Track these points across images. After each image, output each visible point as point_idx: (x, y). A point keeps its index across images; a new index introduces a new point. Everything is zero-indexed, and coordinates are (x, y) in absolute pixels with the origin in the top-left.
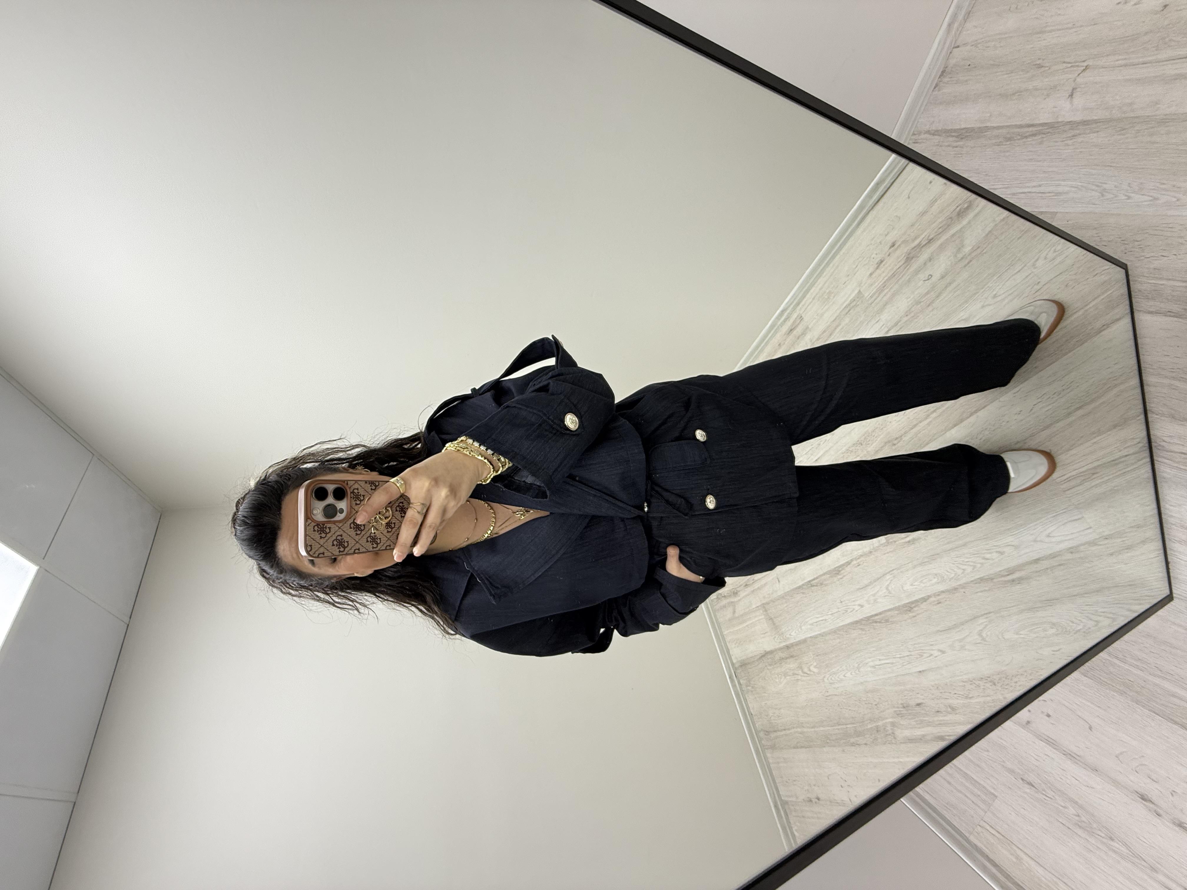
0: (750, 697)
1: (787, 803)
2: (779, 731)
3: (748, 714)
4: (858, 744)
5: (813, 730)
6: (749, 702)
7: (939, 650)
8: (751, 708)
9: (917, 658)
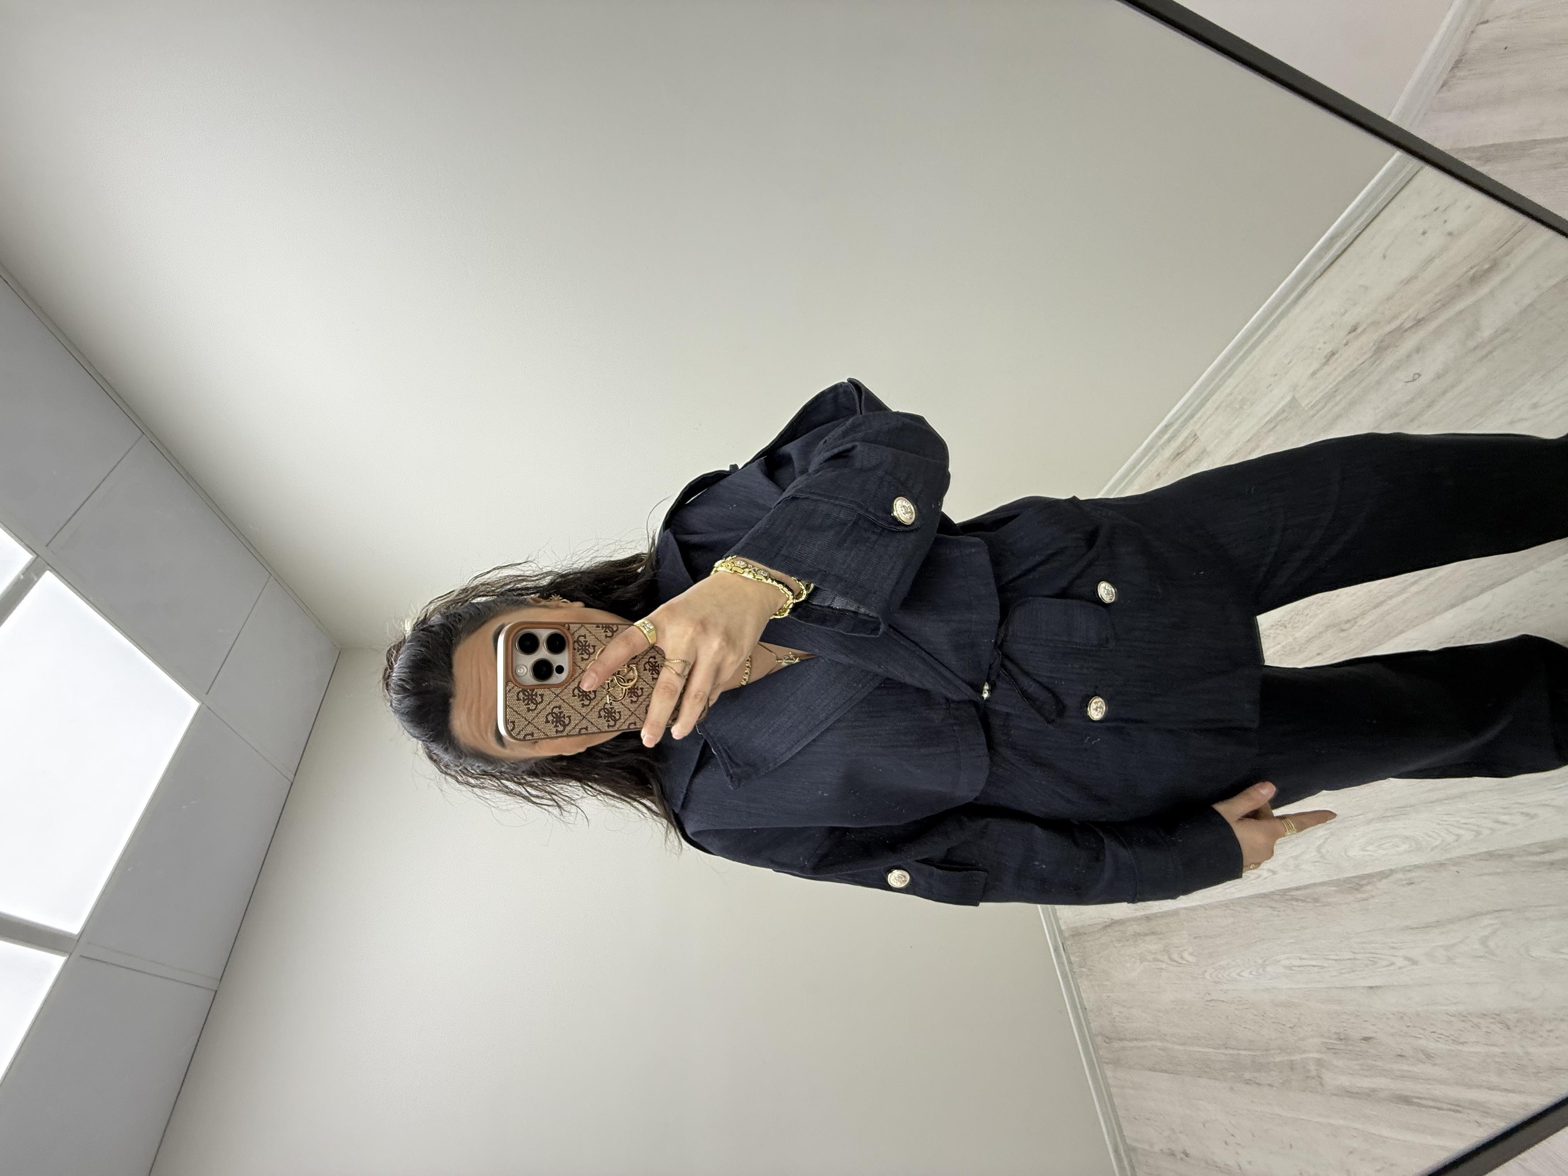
0: (1084, 984)
1: (1134, 1149)
2: (1126, 1039)
3: (1079, 1007)
4: (1256, 1083)
5: (1181, 1048)
6: (1081, 991)
7: (1407, 958)
8: (1085, 1000)
9: (1367, 966)
